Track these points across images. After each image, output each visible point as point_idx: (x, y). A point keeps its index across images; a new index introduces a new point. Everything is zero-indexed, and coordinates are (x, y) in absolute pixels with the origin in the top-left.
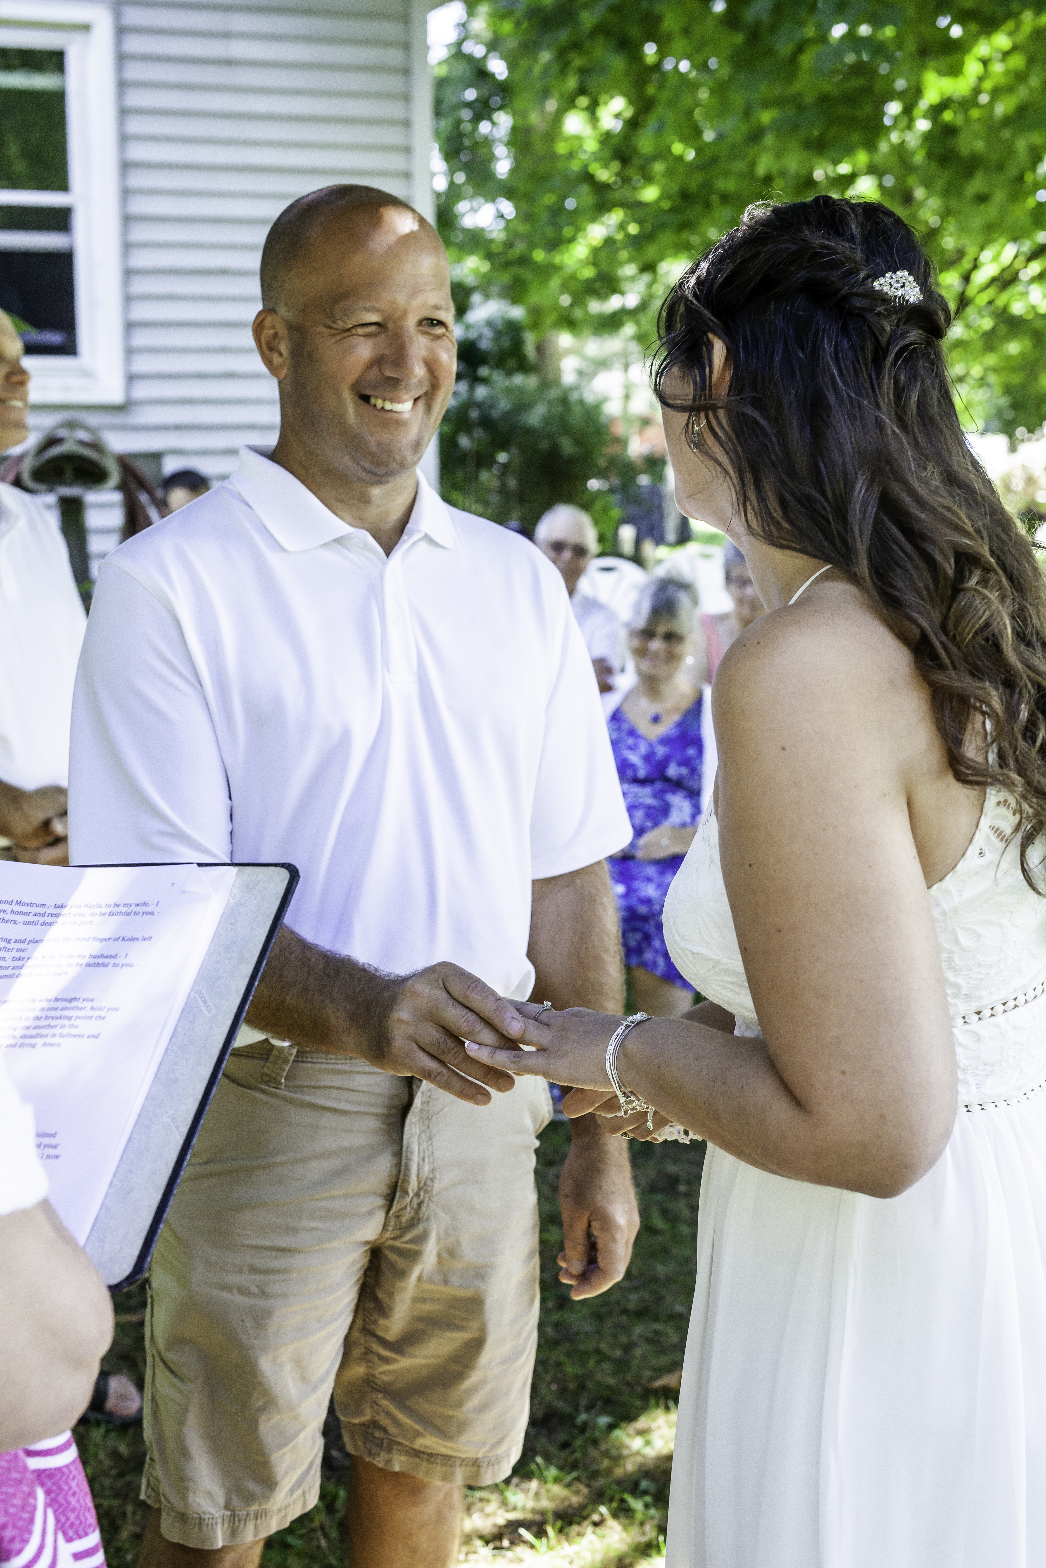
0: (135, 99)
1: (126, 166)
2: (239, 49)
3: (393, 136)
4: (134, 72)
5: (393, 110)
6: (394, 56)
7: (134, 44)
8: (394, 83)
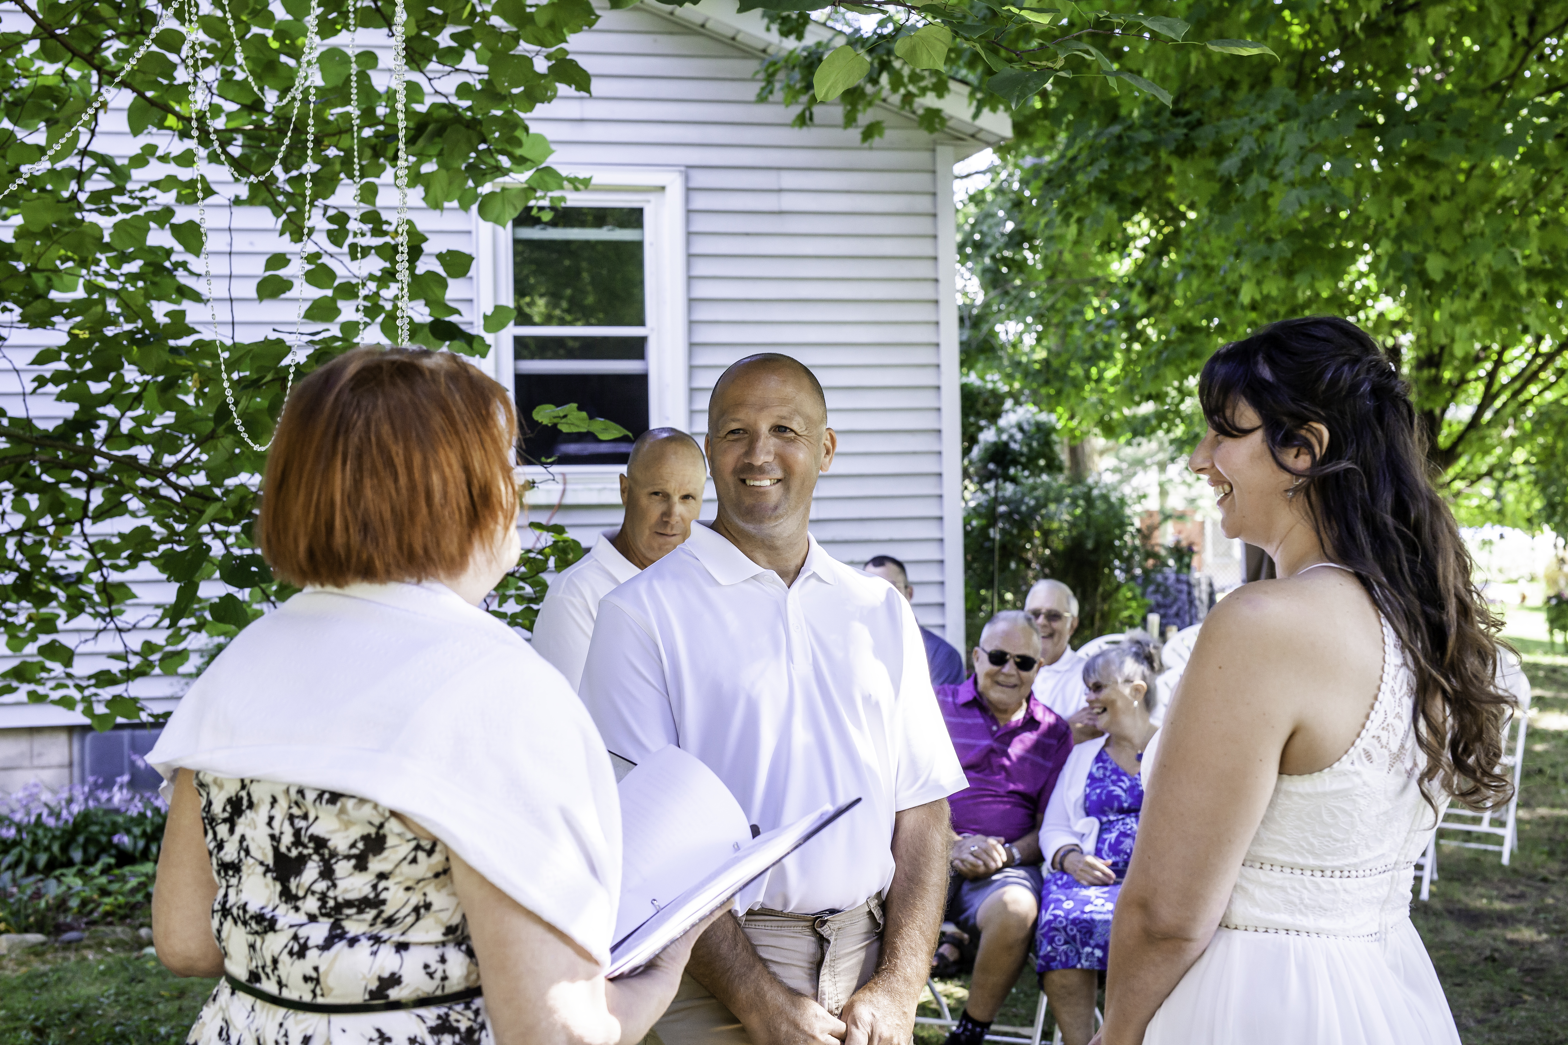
0: (701, 246)
1: (692, 302)
2: (789, 202)
3: (923, 269)
4: (701, 224)
5: (923, 248)
6: (923, 203)
7: (700, 201)
8: (923, 225)
